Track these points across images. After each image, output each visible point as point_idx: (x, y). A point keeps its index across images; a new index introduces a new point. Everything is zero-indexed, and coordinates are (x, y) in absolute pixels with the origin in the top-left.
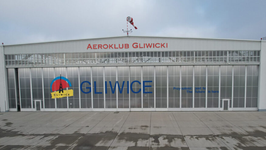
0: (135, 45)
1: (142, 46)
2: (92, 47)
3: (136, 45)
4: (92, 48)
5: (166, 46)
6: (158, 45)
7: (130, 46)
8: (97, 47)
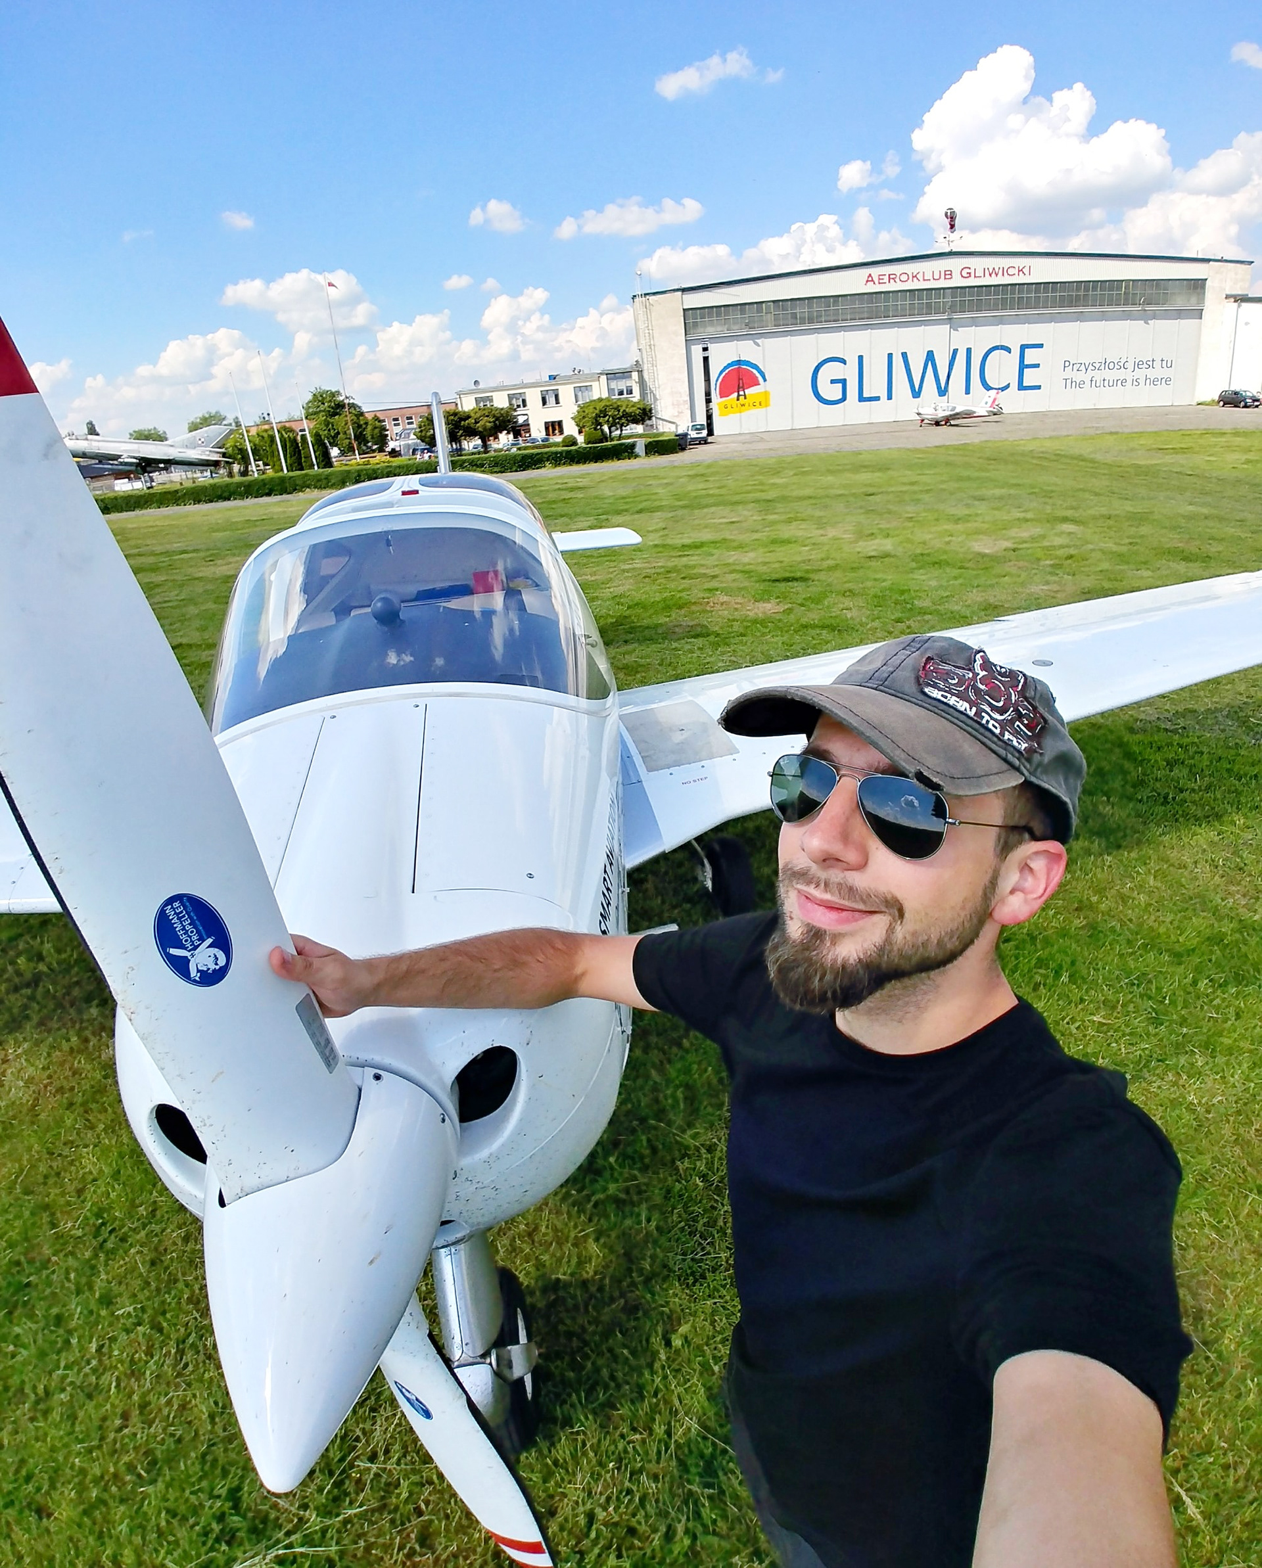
0: (964, 274)
1: (980, 273)
2: (876, 280)
3: (968, 271)
4: (877, 282)
5: (1027, 273)
6: (1011, 271)
7: (956, 274)
8: (886, 279)
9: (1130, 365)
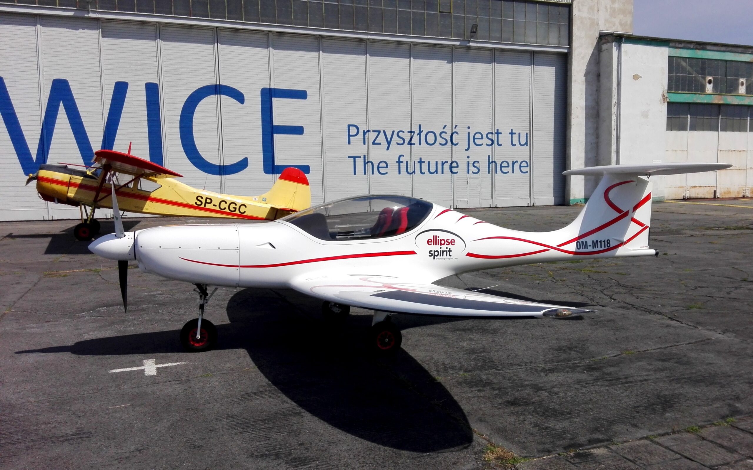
9: (461, 138)
